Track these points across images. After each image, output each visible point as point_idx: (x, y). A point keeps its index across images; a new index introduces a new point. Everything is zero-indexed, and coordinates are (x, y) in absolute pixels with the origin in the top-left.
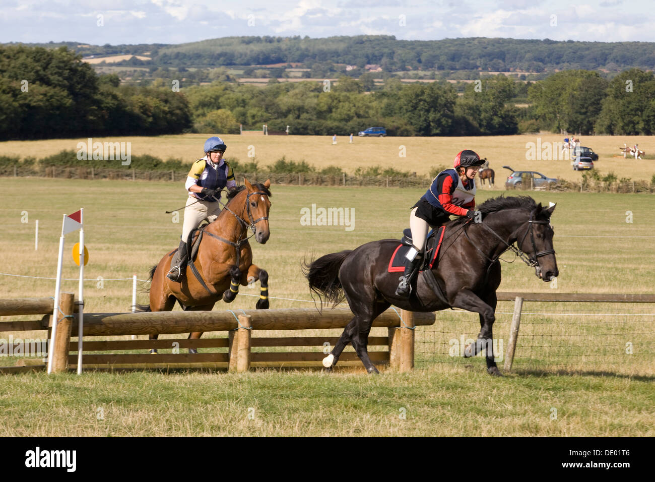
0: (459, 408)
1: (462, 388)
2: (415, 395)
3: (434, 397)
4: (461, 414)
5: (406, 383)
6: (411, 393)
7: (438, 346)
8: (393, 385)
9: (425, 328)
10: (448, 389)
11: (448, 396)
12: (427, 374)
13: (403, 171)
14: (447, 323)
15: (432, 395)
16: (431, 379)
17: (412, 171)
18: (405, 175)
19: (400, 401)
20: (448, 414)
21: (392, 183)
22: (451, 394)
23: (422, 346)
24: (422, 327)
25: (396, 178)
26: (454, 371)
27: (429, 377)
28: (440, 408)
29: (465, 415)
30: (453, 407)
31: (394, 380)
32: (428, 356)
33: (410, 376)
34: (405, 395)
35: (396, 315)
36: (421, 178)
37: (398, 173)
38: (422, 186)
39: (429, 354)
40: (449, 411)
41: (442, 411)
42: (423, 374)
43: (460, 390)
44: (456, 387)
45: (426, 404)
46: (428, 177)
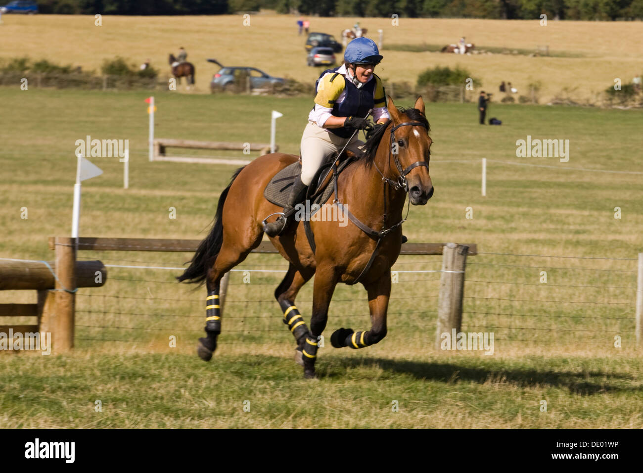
0: (138, 406)
1: (144, 377)
2: (74, 388)
3: (103, 390)
4: (142, 414)
5: (62, 370)
6: (69, 384)
7: (111, 316)
8: (43, 373)
9: (91, 292)
10: (123, 378)
11: (123, 389)
12: (92, 358)
13: (63, 63)
14: (124, 285)
15: (100, 388)
16: (99, 364)
17: (75, 64)
18: (65, 70)
19: (52, 396)
20: (123, 414)
21: (46, 81)
22: (127, 386)
23: (86, 317)
24: (87, 290)
25: (51, 75)
26: (132, 351)
27: (96, 361)
28: (111, 406)
29: (146, 416)
30: (130, 404)
31: (45, 367)
32: (95, 331)
33: (68, 361)
34: (60, 387)
35: (49, 272)
36: (88, 74)
37: (55, 68)
38: (88, 86)
39: (97, 329)
40: (123, 410)
41: (113, 411)
42: (88, 357)
43: (140, 379)
44: (134, 375)
45: (90, 400)
46: (99, 74)
